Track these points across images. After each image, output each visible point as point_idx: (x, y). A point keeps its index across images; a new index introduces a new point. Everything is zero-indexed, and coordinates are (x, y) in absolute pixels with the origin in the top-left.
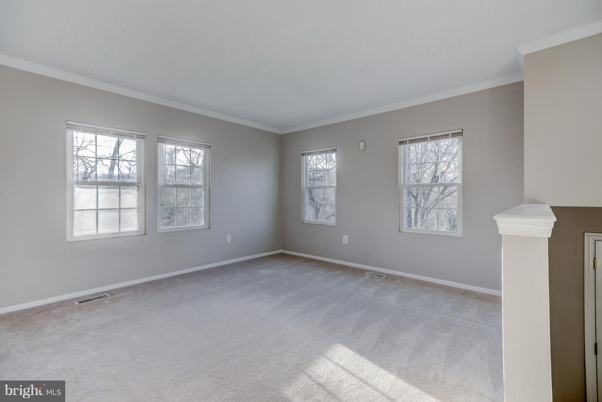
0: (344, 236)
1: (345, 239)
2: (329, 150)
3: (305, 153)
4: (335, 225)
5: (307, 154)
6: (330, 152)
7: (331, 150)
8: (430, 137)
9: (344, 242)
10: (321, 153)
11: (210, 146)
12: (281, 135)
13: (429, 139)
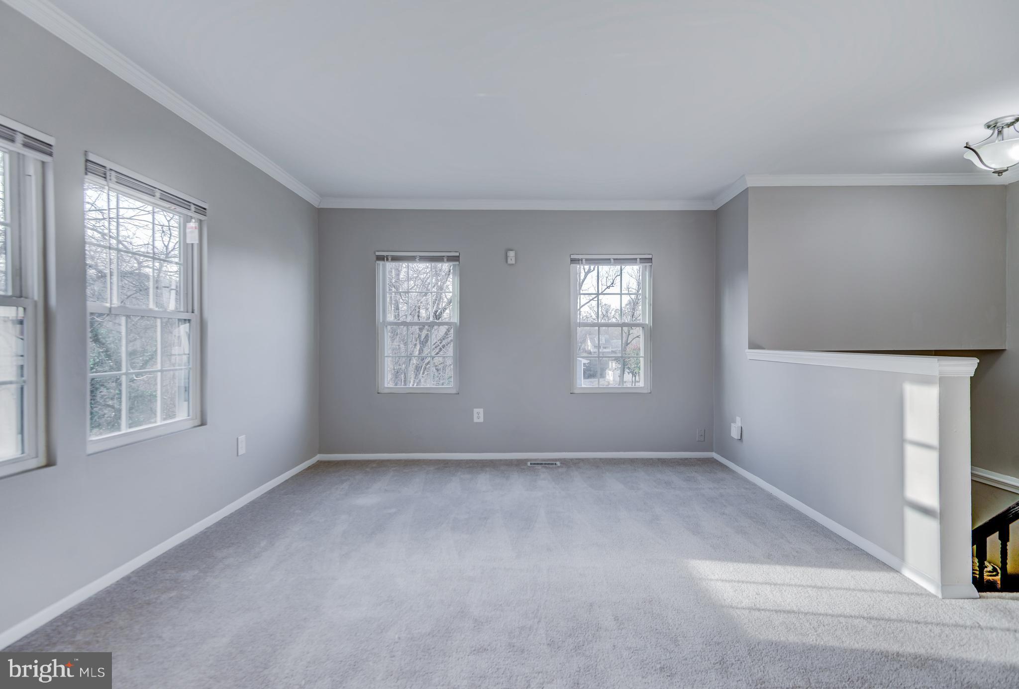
0: (476, 410)
1: (479, 416)
2: (444, 256)
3: (387, 256)
4: (454, 391)
5: (390, 259)
6: (445, 260)
7: (448, 256)
8: (614, 259)
9: (476, 420)
10: (424, 259)
11: (205, 209)
12: (318, 209)
13: (612, 261)
